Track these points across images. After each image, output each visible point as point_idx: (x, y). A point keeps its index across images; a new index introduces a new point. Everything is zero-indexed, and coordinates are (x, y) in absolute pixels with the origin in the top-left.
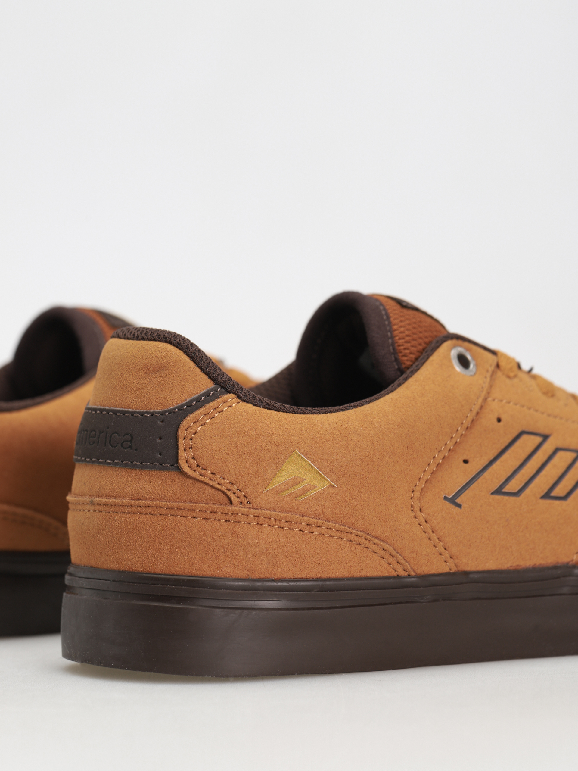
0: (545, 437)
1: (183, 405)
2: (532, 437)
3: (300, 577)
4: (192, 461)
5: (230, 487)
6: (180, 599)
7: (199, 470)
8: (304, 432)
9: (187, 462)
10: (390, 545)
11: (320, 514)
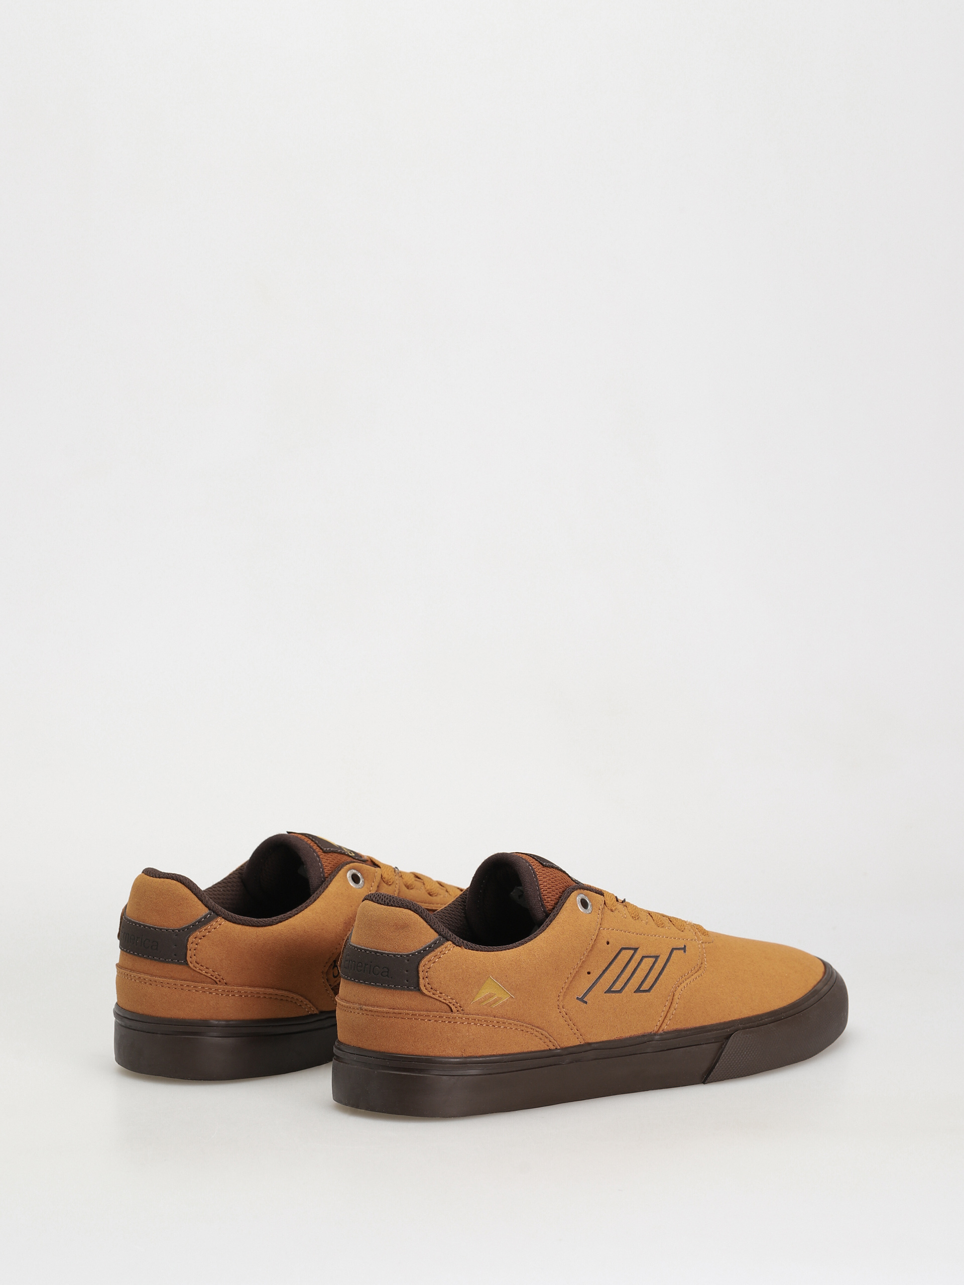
0: (636, 950)
1: (421, 950)
2: (628, 951)
3: (492, 1054)
4: (428, 986)
5: (451, 1001)
6: (420, 1071)
7: (432, 991)
8: (494, 964)
9: (425, 986)
10: (546, 1031)
11: (505, 1015)
